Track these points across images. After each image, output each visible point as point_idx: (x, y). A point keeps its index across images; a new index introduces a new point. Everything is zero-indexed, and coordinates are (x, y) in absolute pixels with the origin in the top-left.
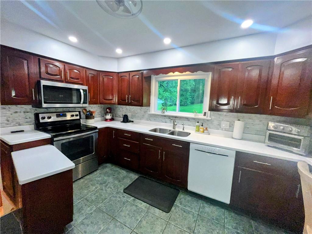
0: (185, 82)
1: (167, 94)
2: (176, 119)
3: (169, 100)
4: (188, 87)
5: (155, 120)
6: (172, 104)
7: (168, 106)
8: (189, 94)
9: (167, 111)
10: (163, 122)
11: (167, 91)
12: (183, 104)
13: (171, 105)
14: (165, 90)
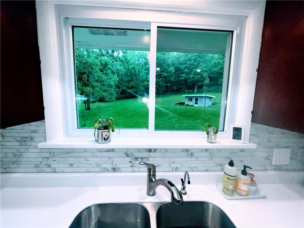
0: (108, 77)
1: (88, 89)
2: (152, 154)
3: (91, 96)
4: (112, 83)
5: (71, 165)
6: (95, 100)
7: (91, 103)
8: (113, 89)
9: (115, 130)
10: (106, 170)
11: (88, 86)
12: (108, 100)
13: (94, 102)
14: (86, 85)
